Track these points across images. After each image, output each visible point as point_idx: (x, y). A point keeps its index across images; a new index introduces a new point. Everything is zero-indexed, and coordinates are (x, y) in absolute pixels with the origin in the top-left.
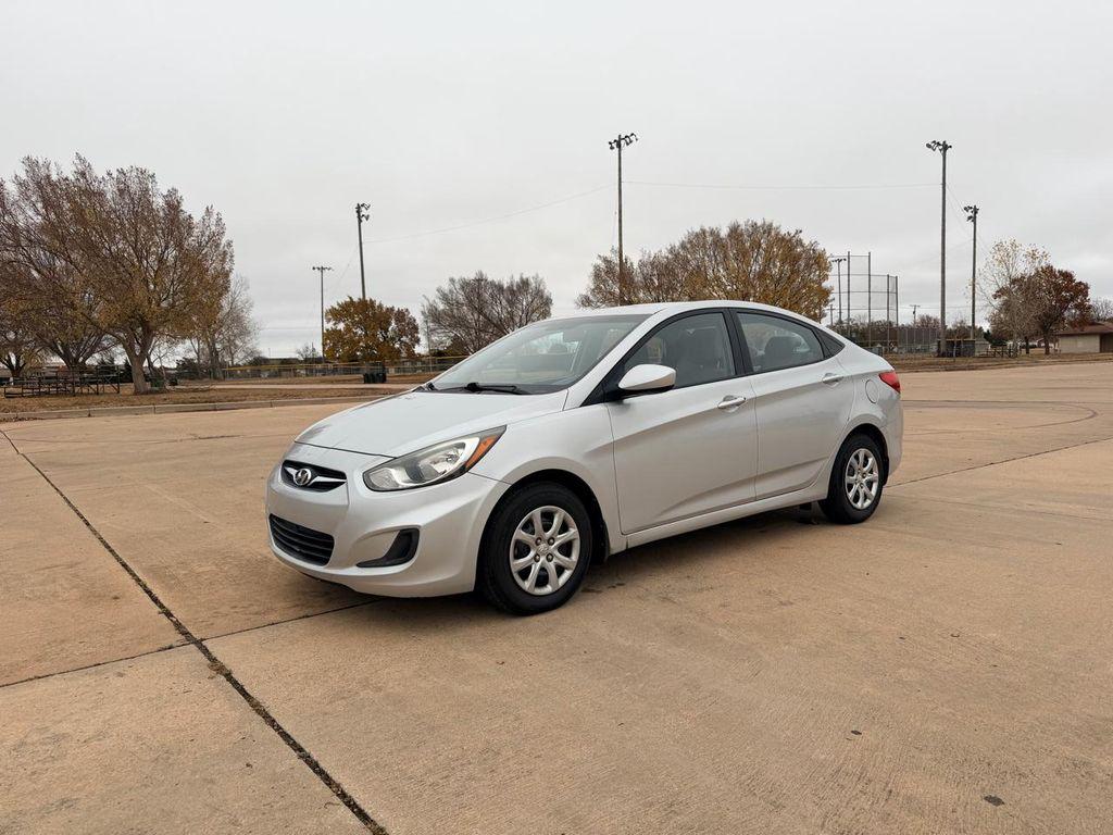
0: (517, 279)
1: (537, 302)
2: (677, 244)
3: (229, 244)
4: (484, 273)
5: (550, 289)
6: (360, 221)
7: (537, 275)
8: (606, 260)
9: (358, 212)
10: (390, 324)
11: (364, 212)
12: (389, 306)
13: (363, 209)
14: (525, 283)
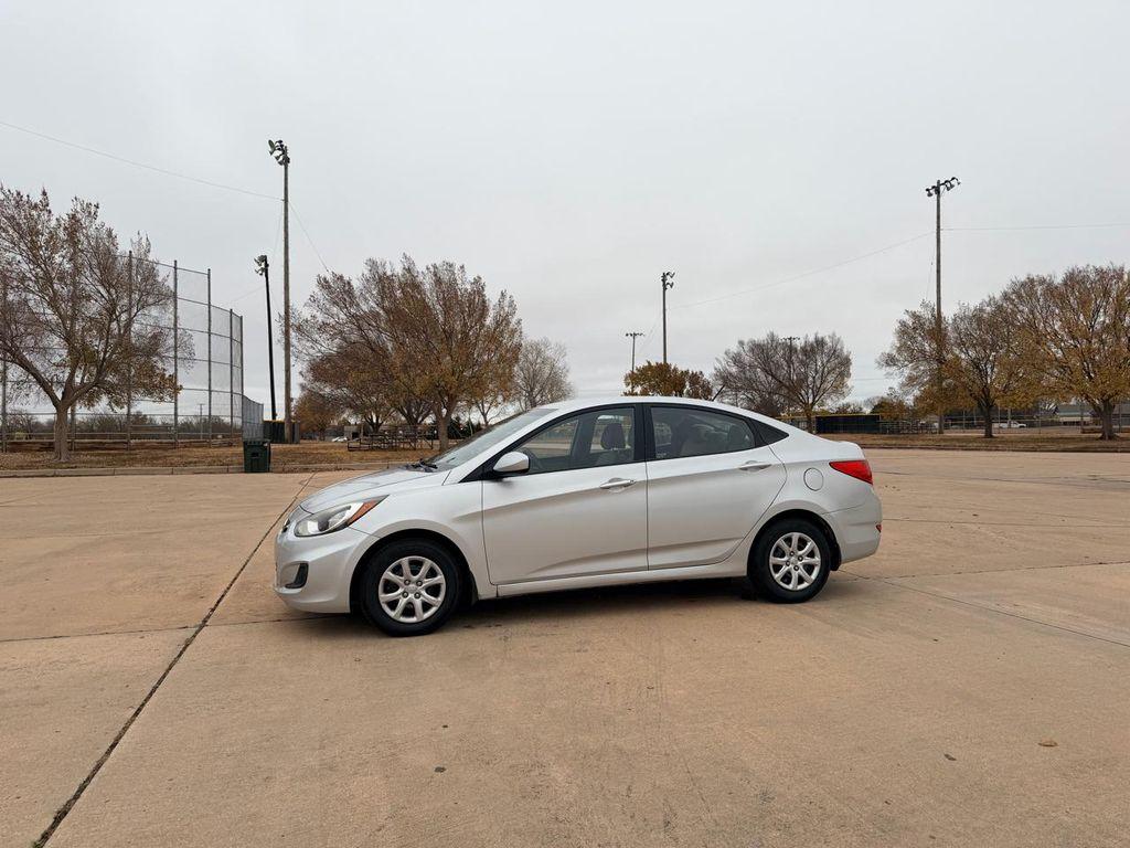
0: (811, 339)
1: (834, 362)
2: (998, 296)
3: (519, 322)
4: (775, 333)
5: (848, 347)
6: (665, 289)
7: (834, 334)
8: (914, 316)
9: (664, 281)
10: (684, 386)
11: (669, 280)
12: (684, 370)
13: (668, 277)
14: (820, 343)
